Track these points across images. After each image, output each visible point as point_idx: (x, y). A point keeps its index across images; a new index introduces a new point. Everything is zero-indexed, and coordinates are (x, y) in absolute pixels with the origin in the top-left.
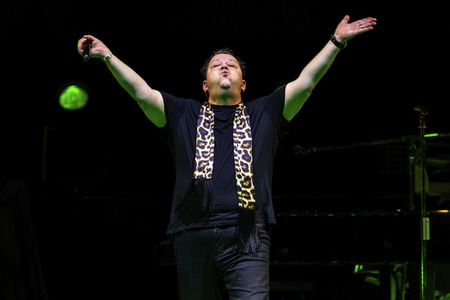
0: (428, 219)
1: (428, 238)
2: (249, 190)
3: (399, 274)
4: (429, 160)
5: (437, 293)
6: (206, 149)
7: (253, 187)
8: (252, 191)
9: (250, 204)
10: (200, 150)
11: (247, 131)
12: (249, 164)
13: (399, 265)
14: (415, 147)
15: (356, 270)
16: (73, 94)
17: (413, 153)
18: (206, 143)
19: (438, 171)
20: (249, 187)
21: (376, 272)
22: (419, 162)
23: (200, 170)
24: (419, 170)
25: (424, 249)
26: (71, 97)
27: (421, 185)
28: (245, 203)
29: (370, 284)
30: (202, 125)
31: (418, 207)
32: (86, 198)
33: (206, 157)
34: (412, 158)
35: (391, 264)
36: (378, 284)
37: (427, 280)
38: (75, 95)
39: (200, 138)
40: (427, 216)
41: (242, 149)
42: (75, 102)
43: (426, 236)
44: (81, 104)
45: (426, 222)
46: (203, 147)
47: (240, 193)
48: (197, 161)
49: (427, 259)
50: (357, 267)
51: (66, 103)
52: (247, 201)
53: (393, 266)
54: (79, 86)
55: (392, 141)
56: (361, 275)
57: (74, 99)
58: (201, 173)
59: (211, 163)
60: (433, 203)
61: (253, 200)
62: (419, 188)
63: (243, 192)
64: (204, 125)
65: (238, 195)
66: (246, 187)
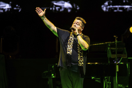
1: (118, 71)
2: (81, 61)
3: (106, 80)
6: (70, 46)
7: (83, 60)
8: (82, 61)
9: (82, 65)
10: (69, 46)
12: (82, 53)
13: (106, 77)
15: (92, 78)
18: (71, 44)
20: (82, 60)
21: (99, 79)
23: (69, 52)
28: (80, 64)
30: (70, 40)
33: (70, 48)
36: (100, 82)
39: (69, 43)
41: (80, 49)
43: (117, 70)
46: (70, 45)
48: (68, 49)
52: (81, 64)
58: (69, 53)
59: (71, 50)
61: (83, 64)
63: (80, 62)
64: (71, 39)
65: (79, 62)
66: (81, 60)
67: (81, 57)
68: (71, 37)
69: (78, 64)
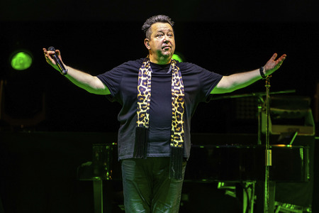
0: (270, 151)
1: (271, 165)
2: (179, 134)
3: (250, 189)
4: (272, 109)
5: (276, 204)
6: (144, 103)
7: (183, 131)
8: (181, 135)
9: (179, 144)
10: (140, 104)
11: (181, 88)
12: (182, 114)
13: (250, 183)
14: (262, 100)
15: (219, 186)
16: (21, 59)
17: (261, 103)
18: (144, 98)
19: (278, 117)
21: (234, 188)
22: (265, 110)
23: (141, 120)
24: (265, 116)
25: (267, 172)
26: (20, 60)
27: (266, 126)
28: (176, 143)
29: (228, 196)
30: (141, 85)
31: (264, 142)
32: (29, 132)
33: (144, 109)
34: (260, 107)
35: (244, 182)
36: (235, 196)
37: (270, 194)
38: (23, 59)
39: (140, 94)
40: (270, 149)
41: (178, 103)
42: (23, 64)
43: (269, 163)
44: (27, 66)
45: (269, 153)
47: (172, 136)
49: (270, 179)
50: (220, 184)
51: (16, 65)
53: (245, 184)
54: (26, 53)
55: (246, 95)
56: (223, 190)
57: (21, 62)
58: (142, 122)
60: (274, 139)
61: (182, 141)
62: (264, 129)
63: (175, 136)
64: (143, 84)
65: (171, 138)
66: (177, 132)
67: (179, 122)
68: (143, 78)
69: (170, 142)
